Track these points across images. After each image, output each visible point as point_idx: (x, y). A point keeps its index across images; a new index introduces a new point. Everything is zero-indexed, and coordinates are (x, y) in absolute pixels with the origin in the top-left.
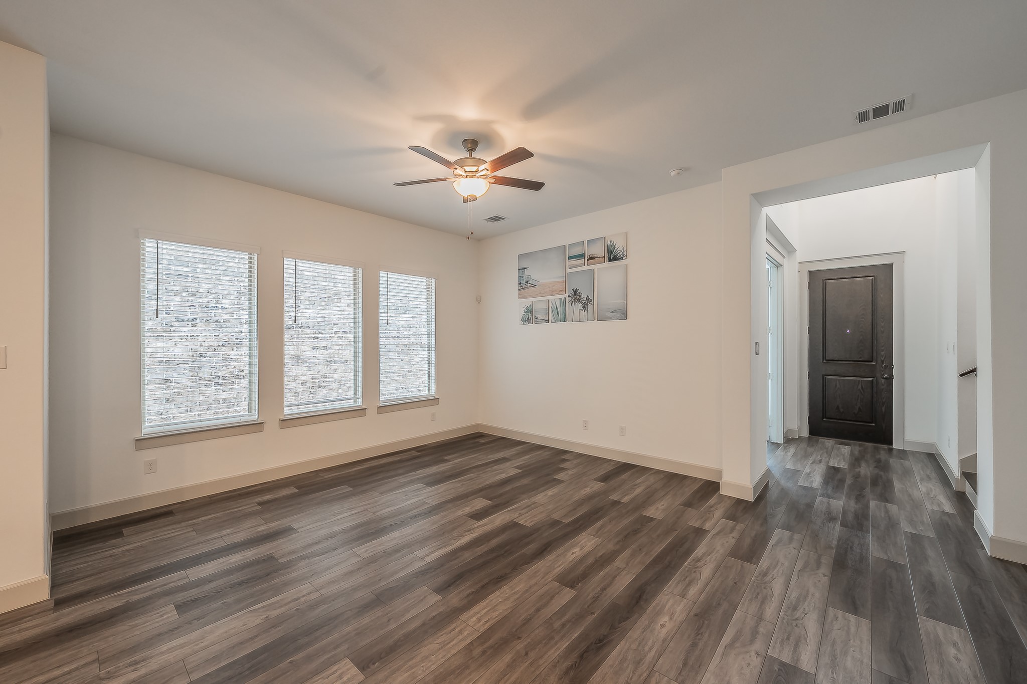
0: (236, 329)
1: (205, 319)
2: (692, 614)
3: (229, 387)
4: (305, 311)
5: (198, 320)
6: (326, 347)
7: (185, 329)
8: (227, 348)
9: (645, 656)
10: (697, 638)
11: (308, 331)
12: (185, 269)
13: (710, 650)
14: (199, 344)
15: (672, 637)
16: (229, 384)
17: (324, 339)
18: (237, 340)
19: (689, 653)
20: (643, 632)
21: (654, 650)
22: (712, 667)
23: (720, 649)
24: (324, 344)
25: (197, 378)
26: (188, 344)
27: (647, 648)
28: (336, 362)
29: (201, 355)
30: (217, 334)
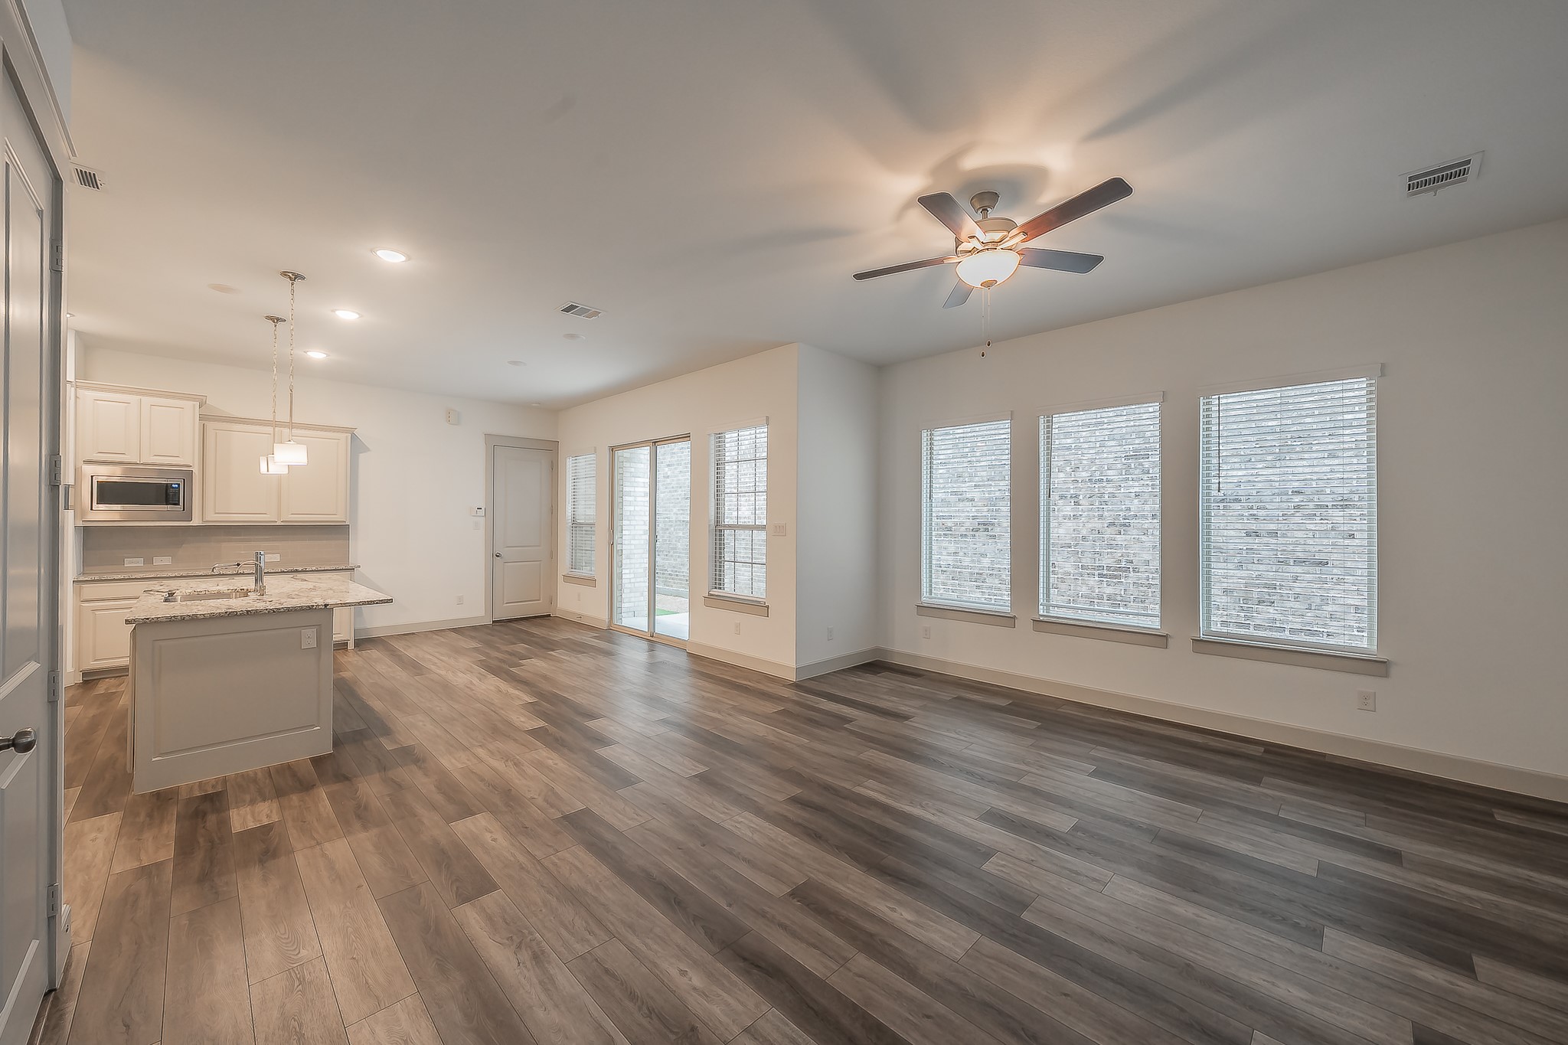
0: (1124, 506)
1: (1088, 496)
2: (698, 1025)
3: (1114, 581)
4: (1230, 473)
5: (1081, 497)
6: (1274, 534)
7: (1068, 508)
8: (1112, 529)
9: (638, 936)
10: (644, 1008)
11: (1237, 506)
12: (1069, 441)
13: (614, 1012)
14: (1082, 525)
15: (657, 976)
16: (1116, 577)
17: (1268, 519)
18: (1125, 521)
19: (622, 984)
20: (678, 946)
21: (644, 948)
22: (588, 1000)
23: (610, 1026)
24: (1273, 527)
25: (1080, 564)
26: (1071, 524)
27: (649, 942)
28: (1298, 562)
29: (1084, 538)
30: (1100, 513)
